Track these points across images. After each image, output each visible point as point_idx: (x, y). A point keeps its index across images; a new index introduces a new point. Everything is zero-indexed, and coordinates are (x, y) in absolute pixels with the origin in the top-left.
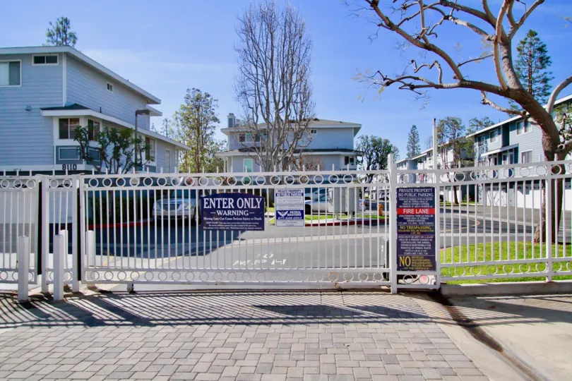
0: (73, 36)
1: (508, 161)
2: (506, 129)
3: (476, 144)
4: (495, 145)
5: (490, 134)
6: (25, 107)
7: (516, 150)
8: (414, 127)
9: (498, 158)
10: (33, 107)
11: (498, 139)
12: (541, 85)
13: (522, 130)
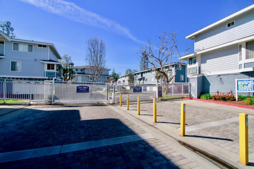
0: (12, 29)
1: (142, 80)
2: (142, 73)
3: (135, 76)
4: (139, 76)
5: (138, 74)
6: (34, 59)
7: (144, 78)
8: (114, 69)
9: (140, 80)
10: (37, 59)
11: (140, 75)
12: (147, 63)
13: (146, 74)
